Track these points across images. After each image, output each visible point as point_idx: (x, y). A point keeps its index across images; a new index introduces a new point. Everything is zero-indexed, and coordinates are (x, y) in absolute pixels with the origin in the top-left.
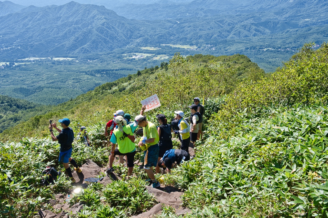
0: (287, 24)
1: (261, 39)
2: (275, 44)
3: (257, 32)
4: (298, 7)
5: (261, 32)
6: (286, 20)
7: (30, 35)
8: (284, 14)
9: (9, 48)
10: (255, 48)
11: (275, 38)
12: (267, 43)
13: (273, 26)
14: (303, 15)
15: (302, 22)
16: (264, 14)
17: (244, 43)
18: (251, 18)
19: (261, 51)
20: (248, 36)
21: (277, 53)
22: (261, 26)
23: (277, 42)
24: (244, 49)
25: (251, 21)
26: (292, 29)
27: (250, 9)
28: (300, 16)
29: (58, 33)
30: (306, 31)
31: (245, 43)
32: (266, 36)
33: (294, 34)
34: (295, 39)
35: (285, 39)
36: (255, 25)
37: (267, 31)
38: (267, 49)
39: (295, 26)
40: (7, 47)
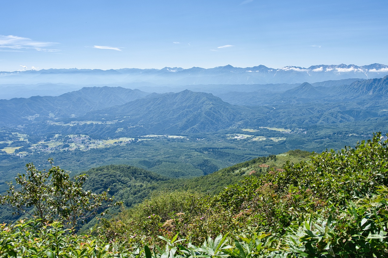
0: (368, 113)
1: (346, 125)
2: (358, 131)
3: (343, 119)
4: (377, 99)
5: (346, 119)
6: (367, 110)
7: (151, 116)
8: (365, 105)
9: (134, 126)
10: (341, 133)
11: (359, 125)
12: (351, 130)
13: (356, 114)
14: (381, 106)
15: (380, 112)
16: (348, 104)
17: (331, 128)
18: (337, 107)
19: (347, 136)
20: (335, 123)
21: (361, 138)
22: (346, 114)
23: (360, 128)
24: (332, 133)
25: (337, 109)
26: (373, 117)
27: (336, 99)
28: (378, 106)
29: (173, 115)
30: (384, 120)
31: (333, 128)
32: (351, 123)
33: (374, 122)
34: (375, 127)
35: (367, 126)
36: (341, 113)
37: (352, 118)
38: (352, 134)
39: (375, 115)
40: (133, 125)
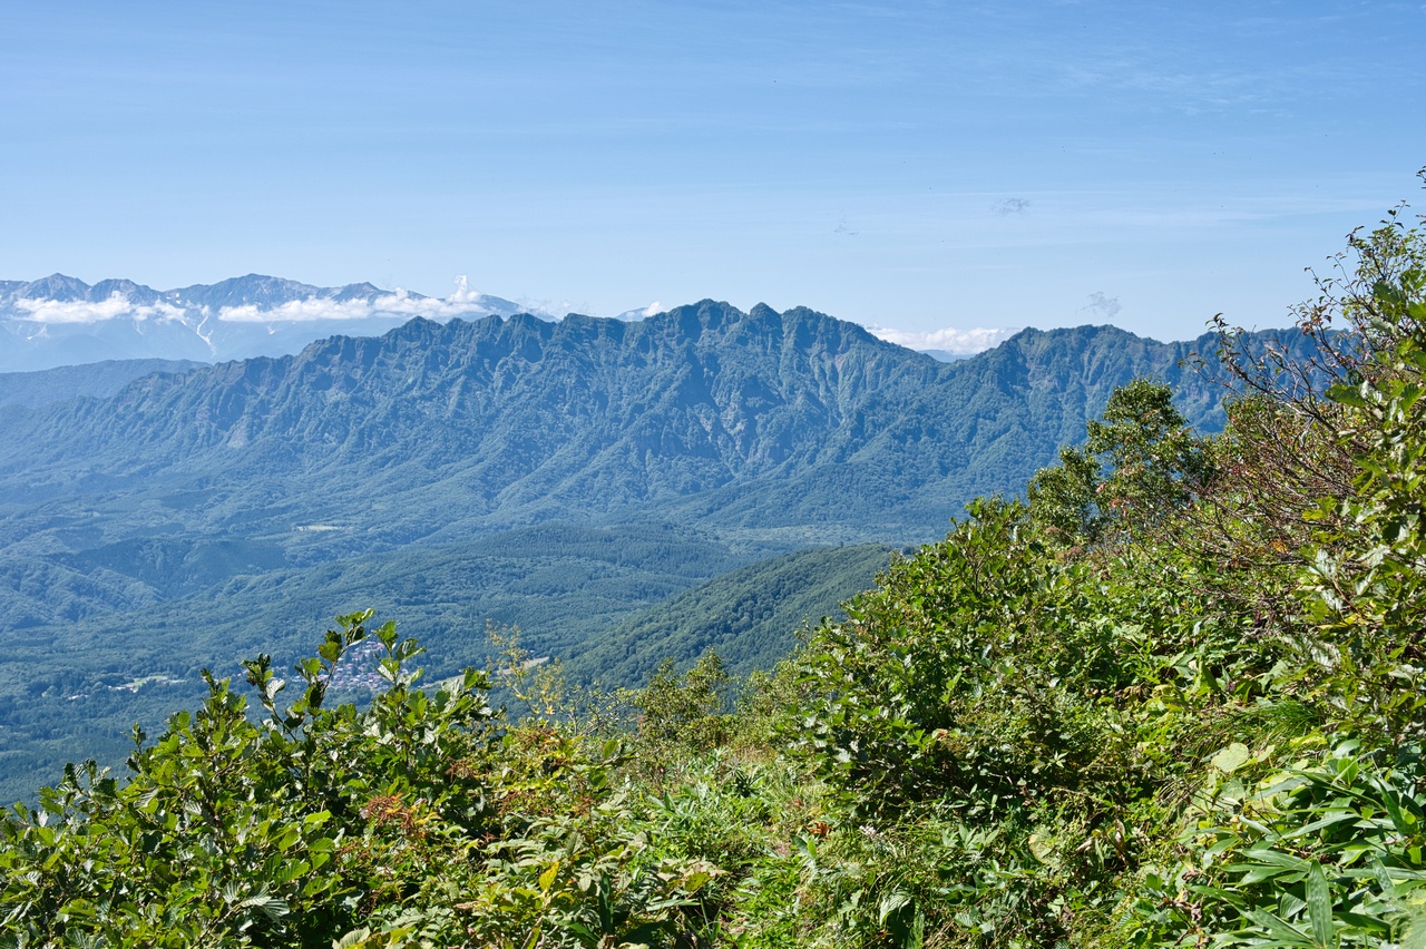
0: (228, 552)
1: (108, 631)
2: (183, 654)
3: (83, 599)
4: (273, 471)
5: (104, 595)
6: (225, 532)
8: (212, 506)
10: (79, 682)
11: (183, 624)
12: (141, 653)
13: (165, 562)
14: (297, 506)
15: (296, 539)
16: (109, 506)
17: (16, 659)
18: (44, 527)
19: (115, 694)
20: (38, 623)
21: (198, 696)
22: (105, 564)
23: (191, 640)
24: (19, 690)
25: (48, 541)
26: (258, 573)
27: (34, 481)
28: (284, 510)
30: (322, 582)
31: (25, 659)
32: (135, 614)
33: (267, 600)
34: (277, 621)
35: (230, 624)
36: (71, 564)
37: (137, 587)
38: (145, 680)
39: (271, 557)
